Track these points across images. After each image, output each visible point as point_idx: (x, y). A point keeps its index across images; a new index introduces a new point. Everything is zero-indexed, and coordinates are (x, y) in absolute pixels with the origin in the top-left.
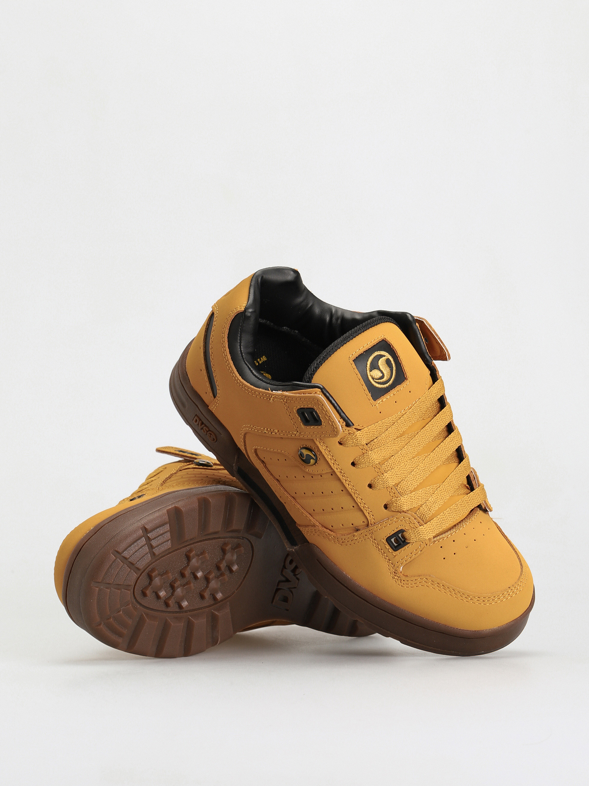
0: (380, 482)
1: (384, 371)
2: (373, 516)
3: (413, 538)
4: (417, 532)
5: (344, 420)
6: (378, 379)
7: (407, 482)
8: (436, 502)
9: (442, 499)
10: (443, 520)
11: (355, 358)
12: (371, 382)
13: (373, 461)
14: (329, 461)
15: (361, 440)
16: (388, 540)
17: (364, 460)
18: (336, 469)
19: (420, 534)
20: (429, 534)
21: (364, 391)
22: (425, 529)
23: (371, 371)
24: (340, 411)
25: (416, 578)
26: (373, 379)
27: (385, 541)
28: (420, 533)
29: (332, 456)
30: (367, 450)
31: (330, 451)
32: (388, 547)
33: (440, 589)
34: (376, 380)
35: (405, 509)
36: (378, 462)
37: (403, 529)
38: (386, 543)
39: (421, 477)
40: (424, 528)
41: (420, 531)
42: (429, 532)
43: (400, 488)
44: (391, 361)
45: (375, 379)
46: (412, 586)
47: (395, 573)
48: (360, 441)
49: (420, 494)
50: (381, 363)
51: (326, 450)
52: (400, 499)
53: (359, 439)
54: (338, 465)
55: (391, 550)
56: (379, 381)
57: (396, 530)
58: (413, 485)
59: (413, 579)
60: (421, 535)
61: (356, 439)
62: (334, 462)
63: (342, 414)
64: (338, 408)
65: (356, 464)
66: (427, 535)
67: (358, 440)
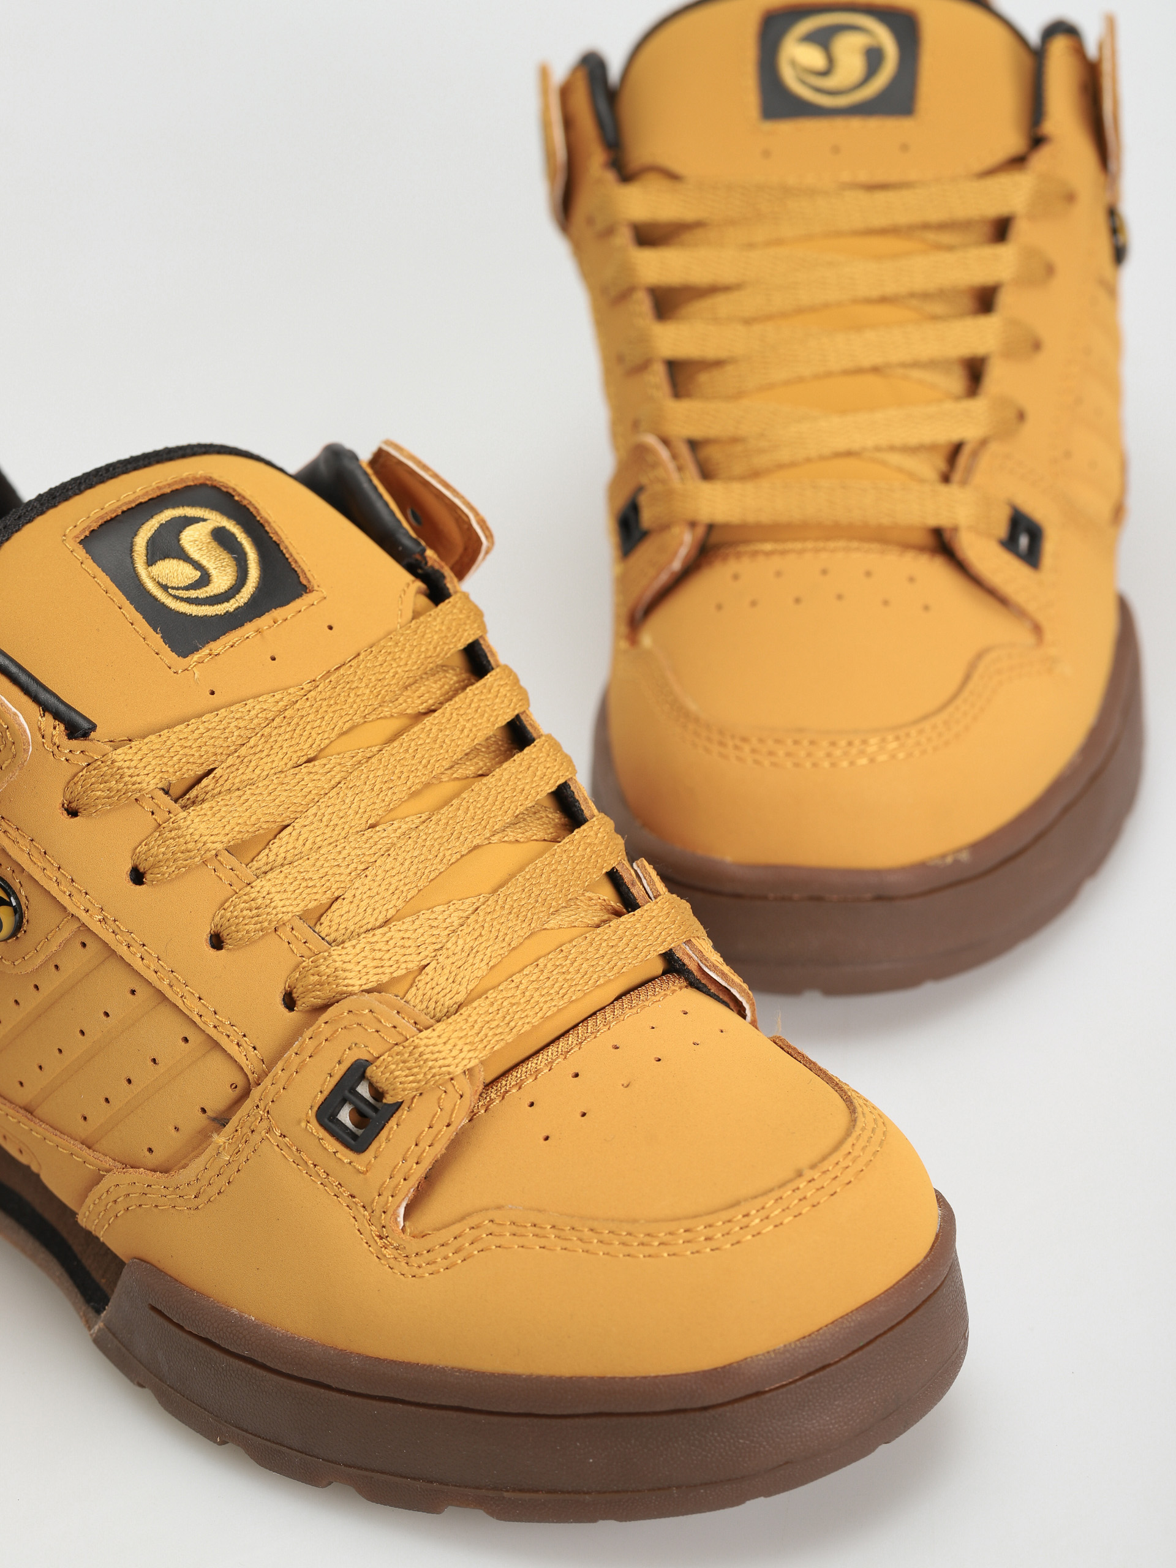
0: (245, 912)
1: (204, 562)
2: (255, 1048)
3: (403, 1079)
4: (411, 1054)
5: (57, 716)
6: (187, 588)
7: (354, 905)
8: (477, 952)
9: (500, 938)
10: (513, 1005)
11: (87, 533)
12: (155, 599)
13: (200, 845)
14: (54, 890)
15: (138, 775)
16: (326, 1115)
17: (168, 847)
18: (84, 913)
19: (426, 1061)
20: (462, 1055)
21: (132, 624)
22: (439, 1036)
23: (151, 562)
24: (34, 687)
25: (456, 1229)
26: (165, 588)
27: (315, 1127)
28: (425, 1057)
29: (59, 868)
30: (170, 812)
31: (45, 853)
32: (331, 1144)
33: (543, 1242)
34: (177, 593)
35: (353, 986)
36: (219, 846)
37: (361, 1057)
38: (322, 1133)
39: (407, 881)
40: (435, 1034)
41: (421, 1050)
42: (458, 1048)
43: (330, 927)
44: (233, 535)
45: (173, 588)
46: (446, 1263)
47: (381, 1238)
48: (134, 779)
49: (407, 930)
50: (194, 539)
51: (34, 852)
52: (330, 956)
53: (128, 772)
54: (86, 894)
55: (345, 1155)
56: (193, 594)
57: (339, 1071)
58: (377, 911)
59: (446, 1235)
60: (430, 1064)
61: (118, 777)
62: (71, 888)
63: (43, 696)
64: (23, 678)
65: (145, 873)
66: (454, 1058)
67: (127, 779)
